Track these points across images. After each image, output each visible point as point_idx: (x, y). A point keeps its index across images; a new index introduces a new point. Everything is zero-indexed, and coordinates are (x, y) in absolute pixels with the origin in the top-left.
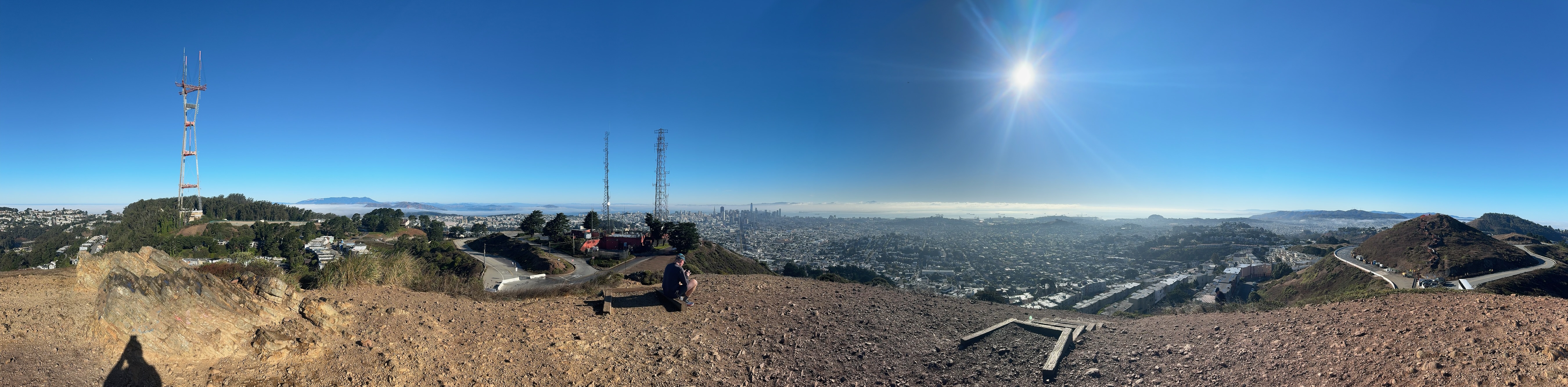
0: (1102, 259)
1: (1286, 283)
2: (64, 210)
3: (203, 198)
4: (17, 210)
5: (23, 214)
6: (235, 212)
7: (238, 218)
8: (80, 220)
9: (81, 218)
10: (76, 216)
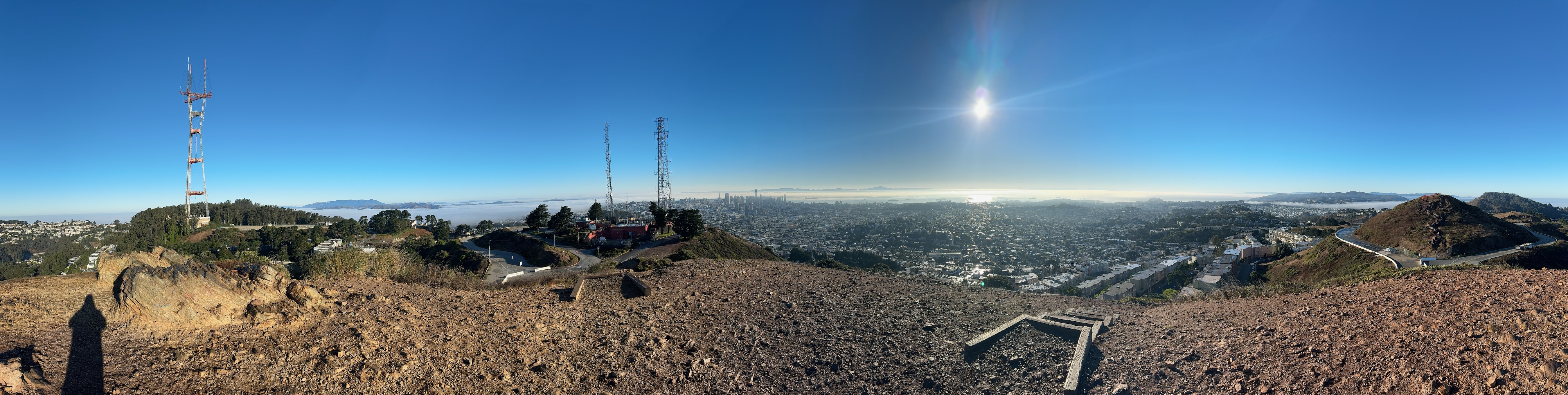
0: (1104, 241)
1: (1287, 264)
2: (73, 221)
3: (209, 205)
4: (26, 223)
5: (32, 227)
6: (242, 217)
7: (245, 223)
8: (89, 230)
9: (90, 228)
10: (85, 227)
